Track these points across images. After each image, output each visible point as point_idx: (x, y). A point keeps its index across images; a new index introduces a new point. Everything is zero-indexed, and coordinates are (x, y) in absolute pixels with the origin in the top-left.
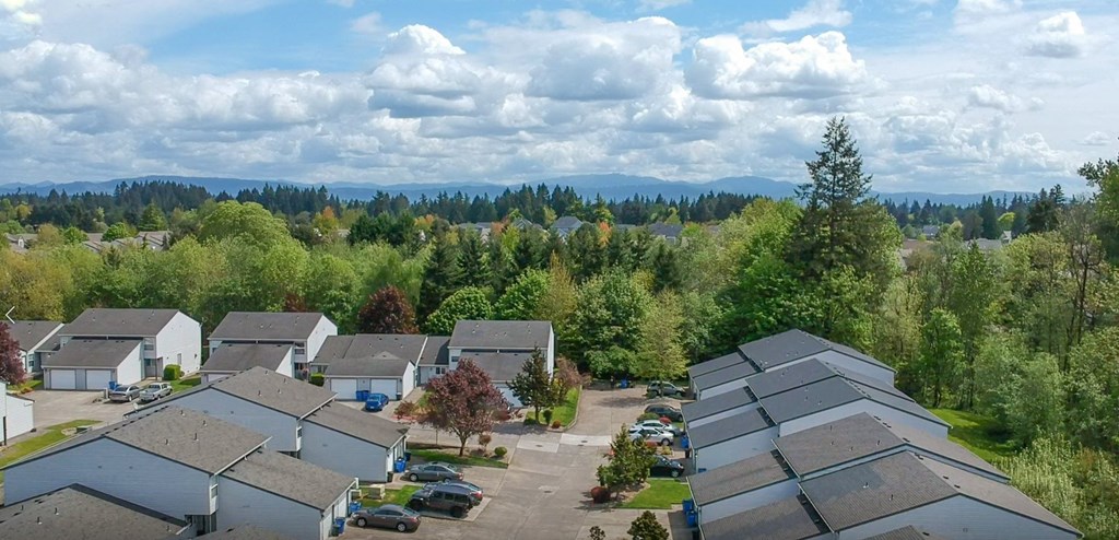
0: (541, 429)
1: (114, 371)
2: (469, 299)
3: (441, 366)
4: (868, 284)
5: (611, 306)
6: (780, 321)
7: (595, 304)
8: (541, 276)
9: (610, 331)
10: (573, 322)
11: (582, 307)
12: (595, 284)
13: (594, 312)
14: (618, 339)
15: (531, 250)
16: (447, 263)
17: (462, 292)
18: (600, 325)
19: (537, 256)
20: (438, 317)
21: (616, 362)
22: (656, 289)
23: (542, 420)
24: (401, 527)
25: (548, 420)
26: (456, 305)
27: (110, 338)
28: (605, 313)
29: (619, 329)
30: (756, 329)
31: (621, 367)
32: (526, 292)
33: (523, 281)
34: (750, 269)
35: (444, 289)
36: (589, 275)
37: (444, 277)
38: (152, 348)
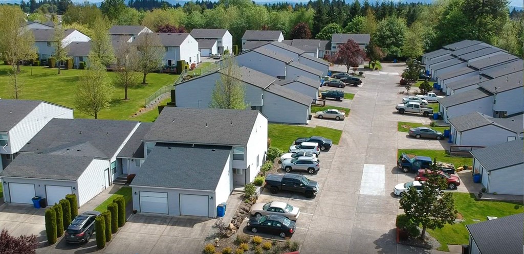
0: (371, 70)
1: (211, 49)
2: (333, 28)
3: (327, 50)
4: (498, 22)
5: (391, 30)
6: (460, 37)
7: (384, 30)
8: (362, 19)
9: (391, 40)
10: (376, 36)
11: (379, 30)
12: (384, 22)
13: (384, 33)
14: (393, 43)
15: (357, 8)
16: (323, 15)
17: (330, 25)
18: (386, 38)
19: (359, 11)
20: (321, 35)
21: (393, 52)
22: (409, 24)
23: (371, 67)
24: (340, 86)
25: (373, 67)
26: (328, 30)
27: (206, 39)
28: (388, 33)
29: (394, 39)
30: (450, 40)
31: (395, 54)
32: (357, 24)
33: (354, 20)
34: (448, 16)
35: (321, 25)
36: (382, 19)
37: (322, 20)
38: (221, 42)
